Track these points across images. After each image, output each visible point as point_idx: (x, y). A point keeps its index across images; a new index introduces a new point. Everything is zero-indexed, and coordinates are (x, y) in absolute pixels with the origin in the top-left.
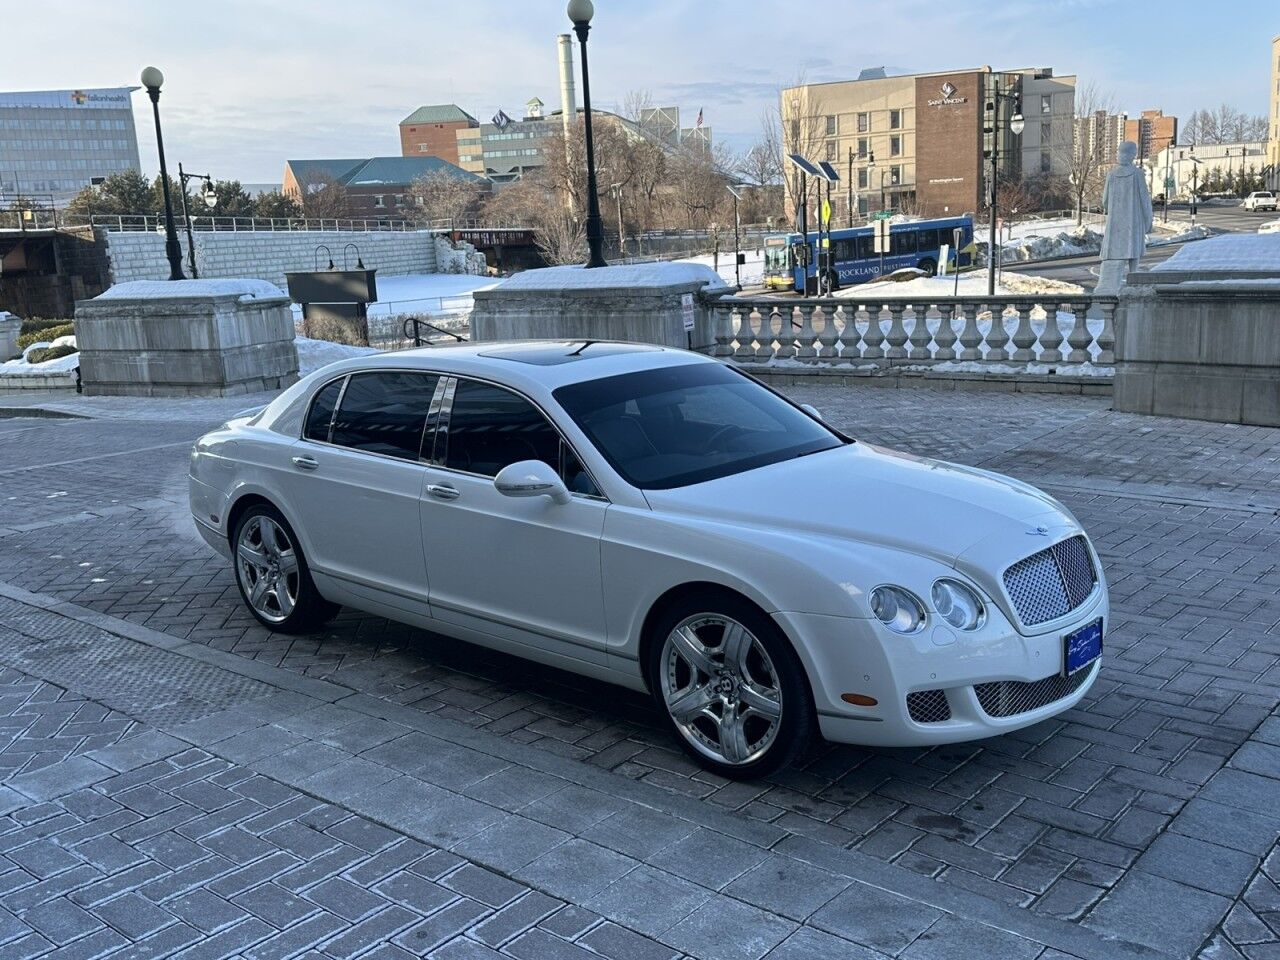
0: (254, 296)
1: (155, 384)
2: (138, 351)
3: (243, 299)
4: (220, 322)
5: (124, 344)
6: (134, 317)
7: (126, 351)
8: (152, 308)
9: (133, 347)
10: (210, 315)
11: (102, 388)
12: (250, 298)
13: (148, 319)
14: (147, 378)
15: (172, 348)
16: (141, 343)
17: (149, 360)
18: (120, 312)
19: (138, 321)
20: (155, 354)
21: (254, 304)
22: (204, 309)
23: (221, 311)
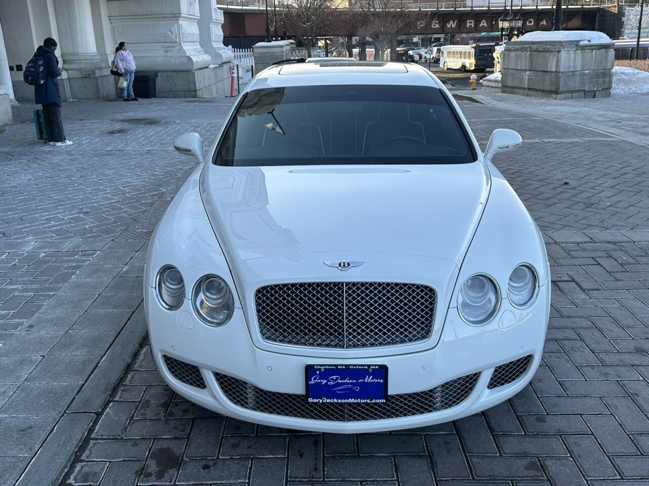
0: (589, 41)
1: (529, 89)
2: (526, 70)
3: (581, 43)
4: (563, 56)
5: (521, 67)
6: (527, 51)
7: (521, 70)
8: (535, 46)
9: (524, 69)
10: (559, 52)
11: (508, 89)
12: (586, 42)
13: (533, 53)
14: (526, 87)
15: (539, 70)
16: (527, 66)
17: (530, 75)
18: (522, 48)
19: (528, 53)
20: (532, 72)
21: (587, 46)
22: (557, 48)
23: (566, 49)
